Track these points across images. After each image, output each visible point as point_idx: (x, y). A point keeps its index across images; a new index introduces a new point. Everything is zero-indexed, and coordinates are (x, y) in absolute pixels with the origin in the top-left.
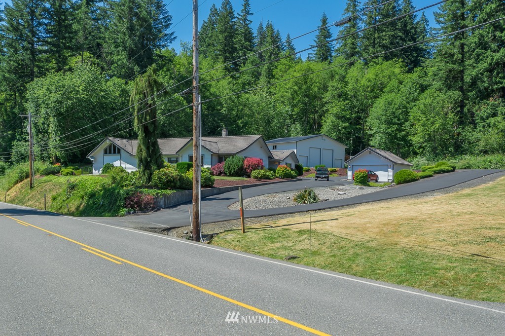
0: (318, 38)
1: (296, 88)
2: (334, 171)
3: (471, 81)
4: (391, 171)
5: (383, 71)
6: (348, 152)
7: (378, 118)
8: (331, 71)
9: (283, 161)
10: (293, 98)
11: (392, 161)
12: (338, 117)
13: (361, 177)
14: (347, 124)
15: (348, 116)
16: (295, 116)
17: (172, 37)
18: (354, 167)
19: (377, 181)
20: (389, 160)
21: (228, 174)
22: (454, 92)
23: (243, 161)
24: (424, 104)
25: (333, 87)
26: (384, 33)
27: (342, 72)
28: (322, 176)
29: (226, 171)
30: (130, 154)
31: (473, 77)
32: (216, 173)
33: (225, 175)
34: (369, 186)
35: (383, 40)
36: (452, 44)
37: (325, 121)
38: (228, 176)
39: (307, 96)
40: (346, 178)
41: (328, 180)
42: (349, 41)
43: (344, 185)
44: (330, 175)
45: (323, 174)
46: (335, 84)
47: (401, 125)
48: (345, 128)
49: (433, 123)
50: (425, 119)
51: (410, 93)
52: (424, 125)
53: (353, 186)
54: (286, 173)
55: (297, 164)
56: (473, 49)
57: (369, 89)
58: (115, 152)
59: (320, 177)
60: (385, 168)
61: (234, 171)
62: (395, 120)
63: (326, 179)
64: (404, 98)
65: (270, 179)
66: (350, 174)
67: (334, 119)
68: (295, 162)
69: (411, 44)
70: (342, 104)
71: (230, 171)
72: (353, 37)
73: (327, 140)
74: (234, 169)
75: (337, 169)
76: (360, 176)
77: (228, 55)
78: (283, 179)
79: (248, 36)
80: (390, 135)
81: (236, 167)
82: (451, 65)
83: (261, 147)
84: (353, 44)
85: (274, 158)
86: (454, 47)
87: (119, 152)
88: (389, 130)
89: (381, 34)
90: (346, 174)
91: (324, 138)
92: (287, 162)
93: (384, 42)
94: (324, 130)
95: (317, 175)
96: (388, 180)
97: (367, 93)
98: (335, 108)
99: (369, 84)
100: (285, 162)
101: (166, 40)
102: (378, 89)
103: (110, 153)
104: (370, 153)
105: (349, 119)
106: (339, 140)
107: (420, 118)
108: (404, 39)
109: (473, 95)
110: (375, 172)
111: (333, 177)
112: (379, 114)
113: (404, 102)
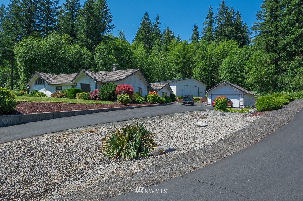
0: (193, 35)
1: (179, 54)
2: (199, 99)
3: (283, 46)
4: (242, 99)
5: (227, 45)
6: (207, 89)
7: (225, 70)
8: (199, 45)
9: (159, 90)
10: (177, 60)
11: (243, 91)
12: (201, 69)
13: (221, 104)
14: (206, 73)
15: (207, 68)
16: (178, 70)
17: (113, 27)
18: (213, 96)
19: (232, 107)
20: (241, 90)
21: (102, 99)
22: (273, 54)
23: (115, 87)
24: (255, 59)
25: (199, 53)
26: (226, 29)
27: (204, 45)
28: (187, 102)
29: (100, 96)
30: (48, 83)
31: (284, 44)
32: (93, 97)
33: (100, 99)
34: (228, 111)
35: (226, 32)
36: (270, 25)
37: (194, 72)
38: (102, 100)
39: (185, 58)
40: (207, 104)
41: (192, 105)
42: (208, 33)
43: (205, 111)
44: (194, 102)
45: (188, 100)
46: (200, 51)
47: (238, 73)
48: (206, 75)
49: (260, 71)
50: (255, 69)
51: (244, 55)
52: (254, 72)
53: (214, 111)
54: (155, 99)
55: (171, 93)
56: (284, 27)
57: (220, 55)
58: (41, 83)
59: (186, 103)
60: (237, 97)
61: (106, 96)
62: (235, 71)
63: (191, 104)
64: (240, 58)
65: (140, 103)
66: (209, 101)
67: (199, 70)
68: (170, 92)
69: (241, 35)
70: (204, 61)
71: (104, 96)
72: (210, 31)
73: (195, 81)
74: (106, 94)
75: (200, 98)
76: (220, 102)
77: (146, 41)
78: (153, 103)
79: (158, 34)
80: (232, 79)
81: (108, 93)
82: (270, 37)
83: (141, 79)
84: (210, 34)
85: (151, 87)
86: (272, 27)
87: (44, 82)
88: (231, 77)
89: (225, 29)
90: (207, 101)
91: (193, 80)
92: (164, 91)
93: (227, 33)
94: (194, 76)
95: (184, 101)
96: (240, 106)
97: (218, 56)
98: (200, 64)
99: (219, 51)
100: (161, 91)
101: (110, 29)
102: (225, 54)
103: (39, 83)
104: (225, 85)
105: (208, 70)
106: (203, 82)
107: (252, 68)
108: (237, 32)
109: (285, 55)
110: (230, 100)
111: (198, 103)
112: (225, 67)
113: (240, 60)
